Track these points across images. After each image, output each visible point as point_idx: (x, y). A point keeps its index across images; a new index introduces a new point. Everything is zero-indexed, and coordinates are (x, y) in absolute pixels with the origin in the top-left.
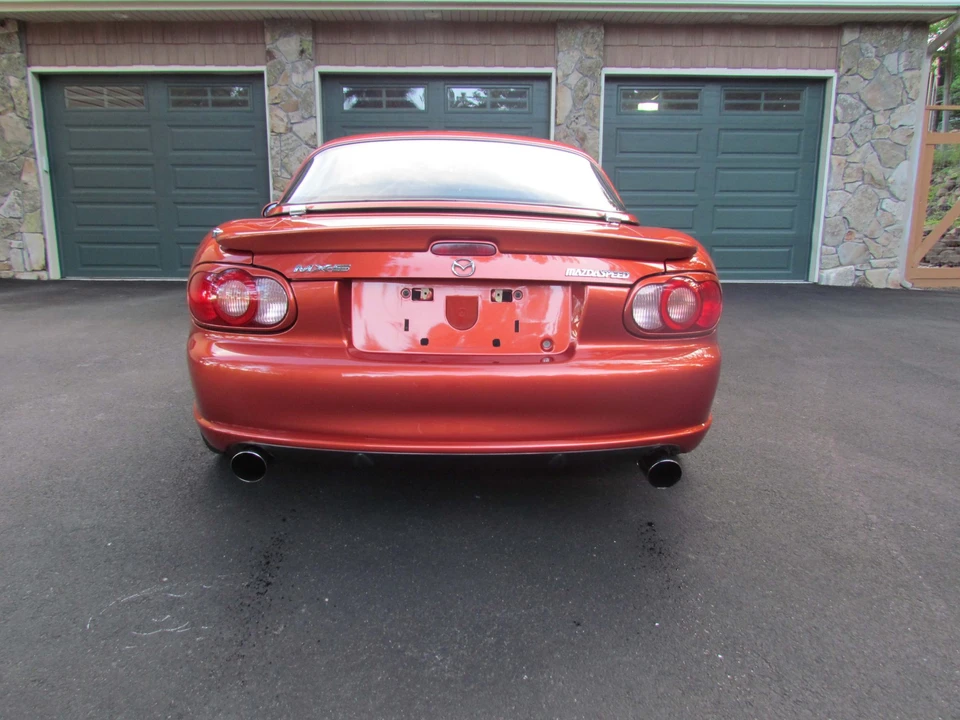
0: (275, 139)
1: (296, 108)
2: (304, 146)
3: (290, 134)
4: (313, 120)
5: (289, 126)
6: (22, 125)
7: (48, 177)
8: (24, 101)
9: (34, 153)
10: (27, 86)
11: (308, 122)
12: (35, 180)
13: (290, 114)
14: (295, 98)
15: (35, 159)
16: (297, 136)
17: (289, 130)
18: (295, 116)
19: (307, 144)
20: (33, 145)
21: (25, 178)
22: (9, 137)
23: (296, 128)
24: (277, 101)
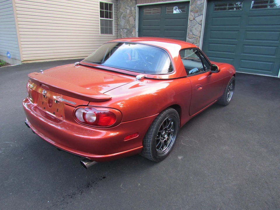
0: (190, 22)
1: (197, 12)
2: (198, 24)
3: (194, 21)
4: (202, 16)
5: (194, 18)
6: (133, 20)
7: (138, 33)
8: (134, 14)
9: (135, 27)
10: (135, 9)
11: (200, 16)
12: (134, 34)
13: (195, 14)
14: (197, 9)
15: (135, 28)
16: (196, 21)
17: (194, 19)
18: (196, 15)
19: (199, 24)
20: (135, 25)
21: (132, 33)
22: (131, 23)
23: (196, 18)
24: (192, 10)
